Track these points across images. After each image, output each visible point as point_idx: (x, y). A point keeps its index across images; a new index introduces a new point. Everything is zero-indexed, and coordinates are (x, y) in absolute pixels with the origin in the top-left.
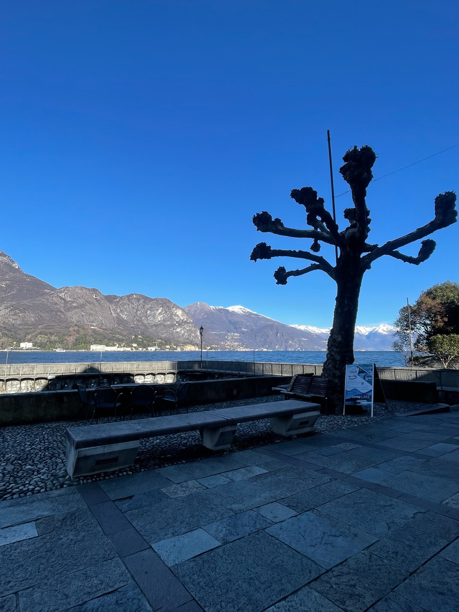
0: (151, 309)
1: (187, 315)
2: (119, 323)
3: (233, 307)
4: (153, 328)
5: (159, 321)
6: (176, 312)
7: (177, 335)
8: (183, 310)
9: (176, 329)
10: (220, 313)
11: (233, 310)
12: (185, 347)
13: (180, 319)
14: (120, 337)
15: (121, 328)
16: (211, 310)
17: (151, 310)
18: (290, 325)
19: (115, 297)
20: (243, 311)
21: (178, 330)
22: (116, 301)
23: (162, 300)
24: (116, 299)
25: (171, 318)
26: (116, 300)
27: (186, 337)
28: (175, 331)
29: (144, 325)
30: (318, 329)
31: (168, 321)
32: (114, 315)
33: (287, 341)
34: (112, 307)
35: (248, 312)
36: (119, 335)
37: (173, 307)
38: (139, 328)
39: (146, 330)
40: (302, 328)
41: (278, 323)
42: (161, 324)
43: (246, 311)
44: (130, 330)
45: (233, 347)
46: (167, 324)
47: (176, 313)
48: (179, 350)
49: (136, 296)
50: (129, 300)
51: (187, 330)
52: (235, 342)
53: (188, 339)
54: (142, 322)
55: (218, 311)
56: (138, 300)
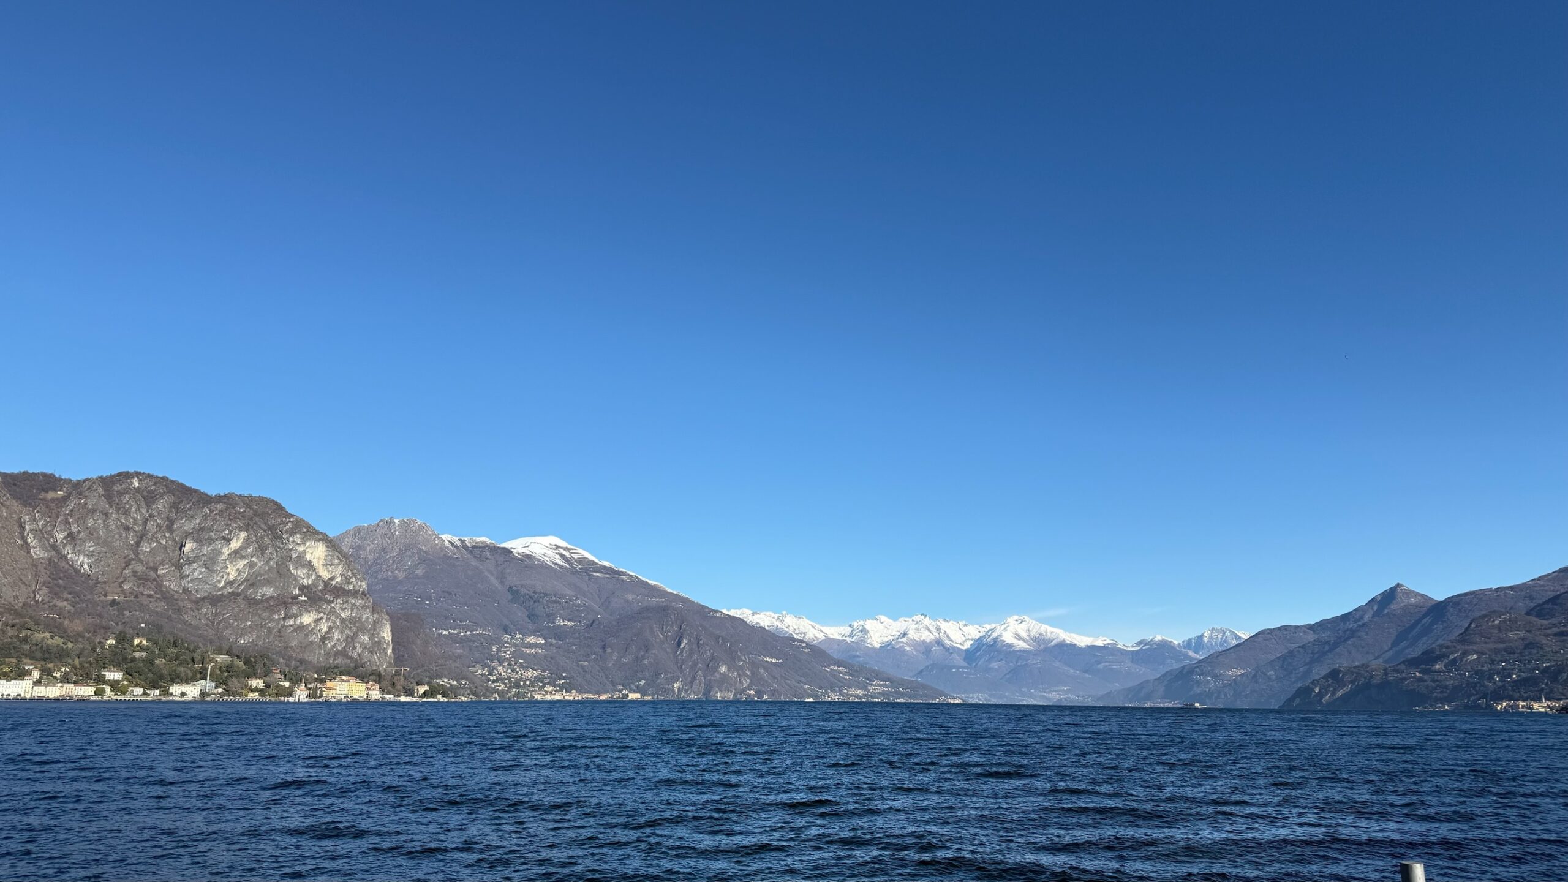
0: (200, 535)
1: (348, 566)
2: (59, 586)
3: (528, 540)
4: (204, 610)
5: (231, 583)
6: (305, 552)
7: (302, 635)
8: (332, 544)
9: (296, 616)
10: (480, 558)
11: (526, 551)
12: (329, 684)
13: (319, 577)
14: (50, 642)
15: (65, 603)
16: (443, 548)
17: (200, 541)
18: (725, 611)
19: (50, 482)
20: (562, 556)
21: (307, 619)
22: (52, 500)
23: (248, 501)
24: (55, 490)
25: (281, 572)
26: (51, 495)
27: (334, 646)
28: (291, 622)
29: (166, 596)
30: (817, 626)
31: (268, 582)
32: (38, 553)
33: (711, 666)
34: (33, 521)
35: (582, 560)
36: (47, 635)
37: (292, 532)
38: (142, 607)
39: (169, 618)
40: (765, 620)
41: (686, 601)
42: (238, 595)
43: (576, 557)
44: (100, 616)
45: (517, 685)
46: (262, 596)
47: (301, 556)
48: (301, 694)
49: (140, 481)
50: (109, 497)
51: (343, 621)
52: (526, 668)
53: (343, 653)
54: (159, 586)
55: (471, 552)
56: (149, 498)
